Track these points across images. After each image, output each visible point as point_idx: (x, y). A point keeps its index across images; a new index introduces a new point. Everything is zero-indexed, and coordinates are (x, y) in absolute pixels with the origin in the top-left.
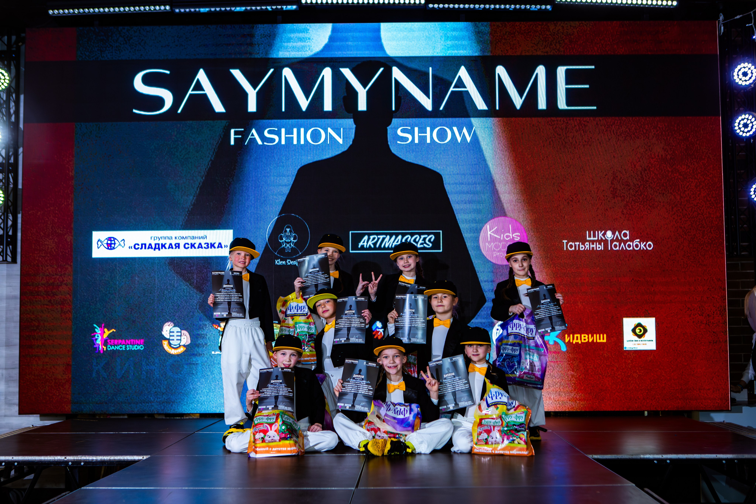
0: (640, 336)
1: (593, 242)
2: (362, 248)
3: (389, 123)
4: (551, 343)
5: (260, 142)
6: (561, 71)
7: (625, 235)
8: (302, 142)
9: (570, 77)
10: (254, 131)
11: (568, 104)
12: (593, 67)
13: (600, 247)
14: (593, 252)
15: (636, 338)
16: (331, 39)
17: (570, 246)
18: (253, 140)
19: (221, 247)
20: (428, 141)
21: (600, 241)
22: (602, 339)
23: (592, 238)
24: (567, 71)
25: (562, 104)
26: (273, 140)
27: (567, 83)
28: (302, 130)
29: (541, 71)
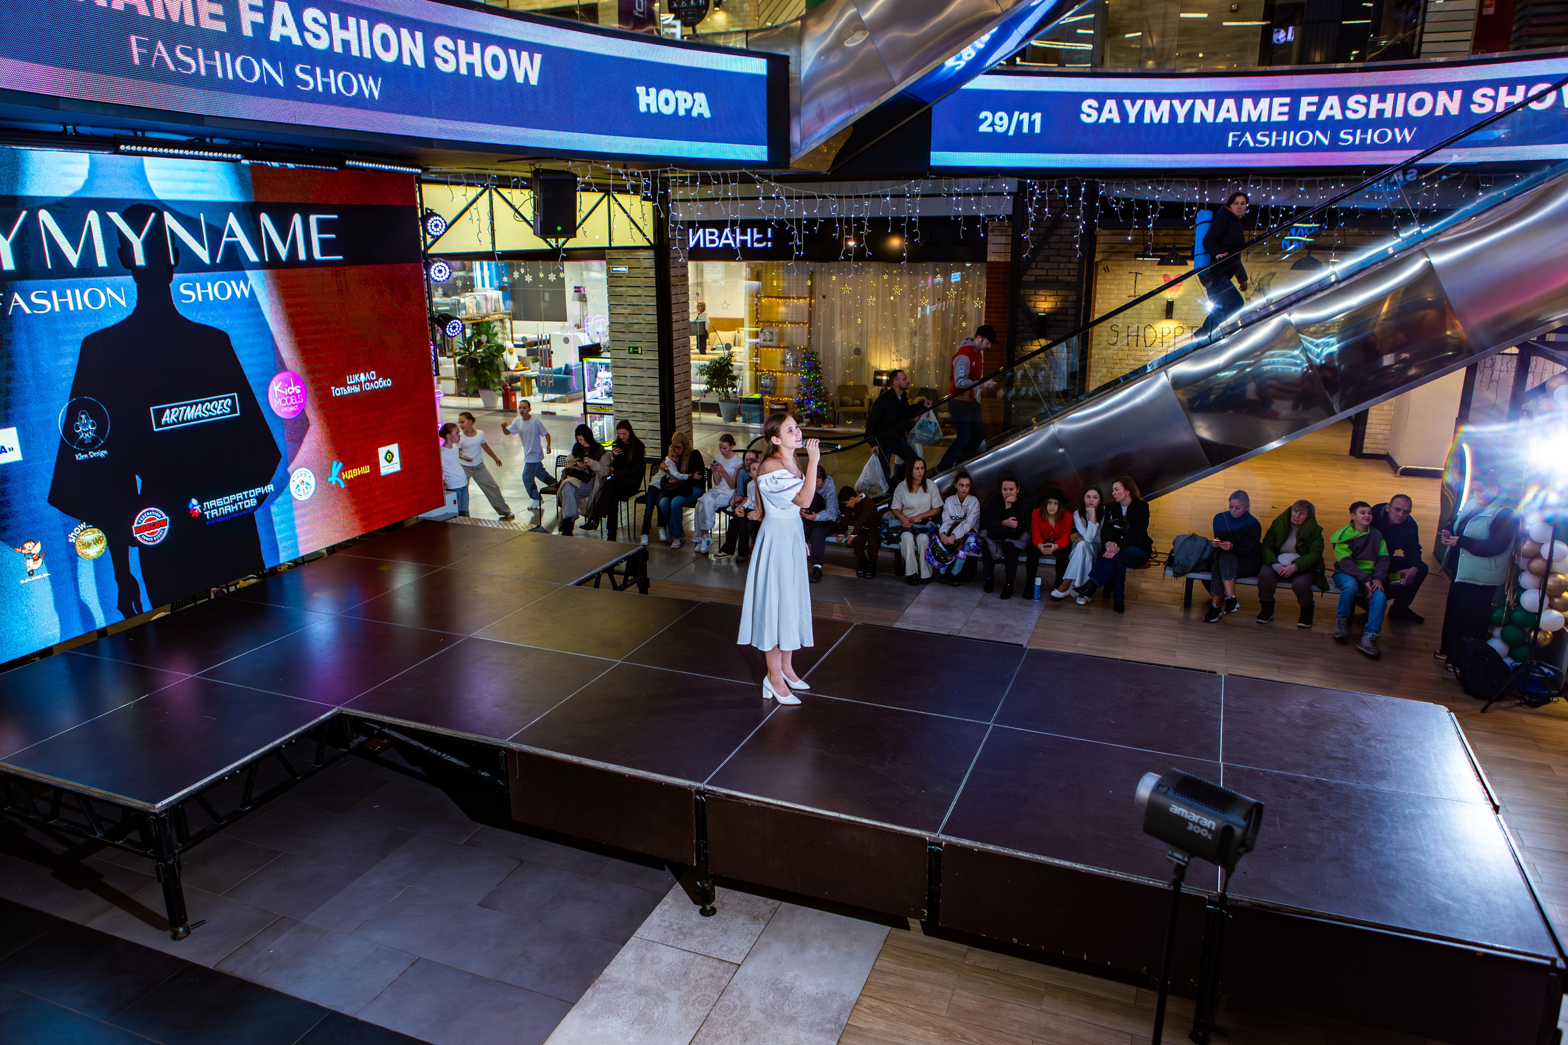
0: (389, 462)
1: (352, 385)
2: (167, 424)
3: (171, 279)
4: (334, 483)
5: (28, 311)
6: (313, 219)
7: (373, 376)
8: (80, 307)
9: (323, 226)
10: (17, 296)
11: (322, 254)
12: (336, 217)
13: (357, 389)
14: (354, 394)
15: (388, 463)
16: (91, 172)
17: (337, 392)
18: (18, 308)
19: (6, 452)
20: (211, 298)
21: (356, 384)
22: (366, 470)
23: (351, 382)
24: (319, 221)
25: (317, 256)
26: (44, 307)
27: (319, 233)
28: (77, 292)
29: (297, 219)
